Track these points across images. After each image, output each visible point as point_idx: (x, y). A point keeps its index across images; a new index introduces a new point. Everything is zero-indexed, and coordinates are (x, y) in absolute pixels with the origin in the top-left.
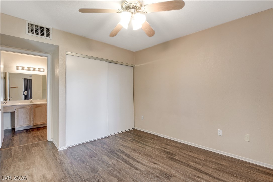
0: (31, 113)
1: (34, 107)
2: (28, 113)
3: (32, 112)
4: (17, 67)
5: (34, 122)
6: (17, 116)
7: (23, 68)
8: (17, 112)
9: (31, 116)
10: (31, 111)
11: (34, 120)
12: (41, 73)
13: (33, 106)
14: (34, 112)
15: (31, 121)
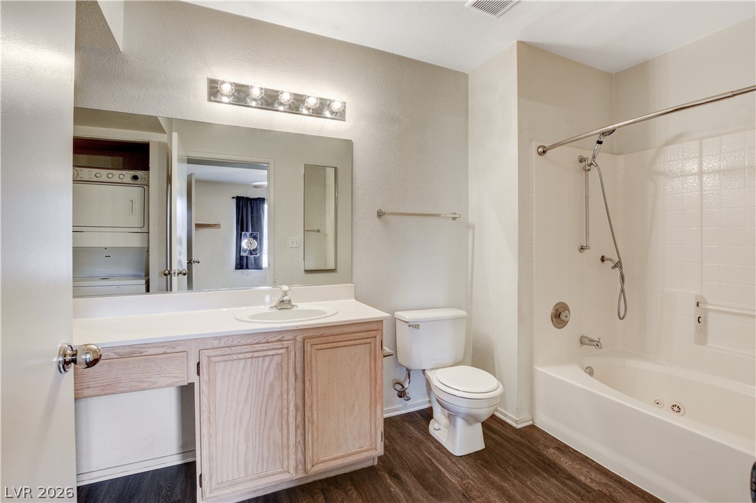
0: (292, 392)
1: (308, 347)
2: (270, 395)
3: (300, 384)
4: (214, 90)
5: (309, 454)
6: (205, 416)
7: (241, 95)
8: (204, 388)
9: (292, 413)
10: (292, 378)
11: (309, 438)
12: (326, 127)
13: (299, 338)
14: (311, 381)
15: (292, 450)
